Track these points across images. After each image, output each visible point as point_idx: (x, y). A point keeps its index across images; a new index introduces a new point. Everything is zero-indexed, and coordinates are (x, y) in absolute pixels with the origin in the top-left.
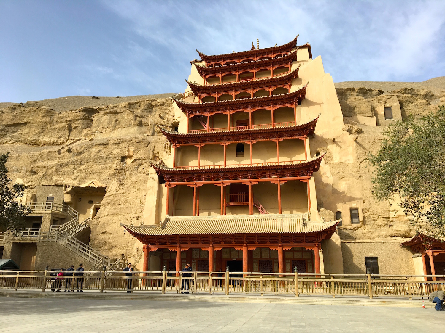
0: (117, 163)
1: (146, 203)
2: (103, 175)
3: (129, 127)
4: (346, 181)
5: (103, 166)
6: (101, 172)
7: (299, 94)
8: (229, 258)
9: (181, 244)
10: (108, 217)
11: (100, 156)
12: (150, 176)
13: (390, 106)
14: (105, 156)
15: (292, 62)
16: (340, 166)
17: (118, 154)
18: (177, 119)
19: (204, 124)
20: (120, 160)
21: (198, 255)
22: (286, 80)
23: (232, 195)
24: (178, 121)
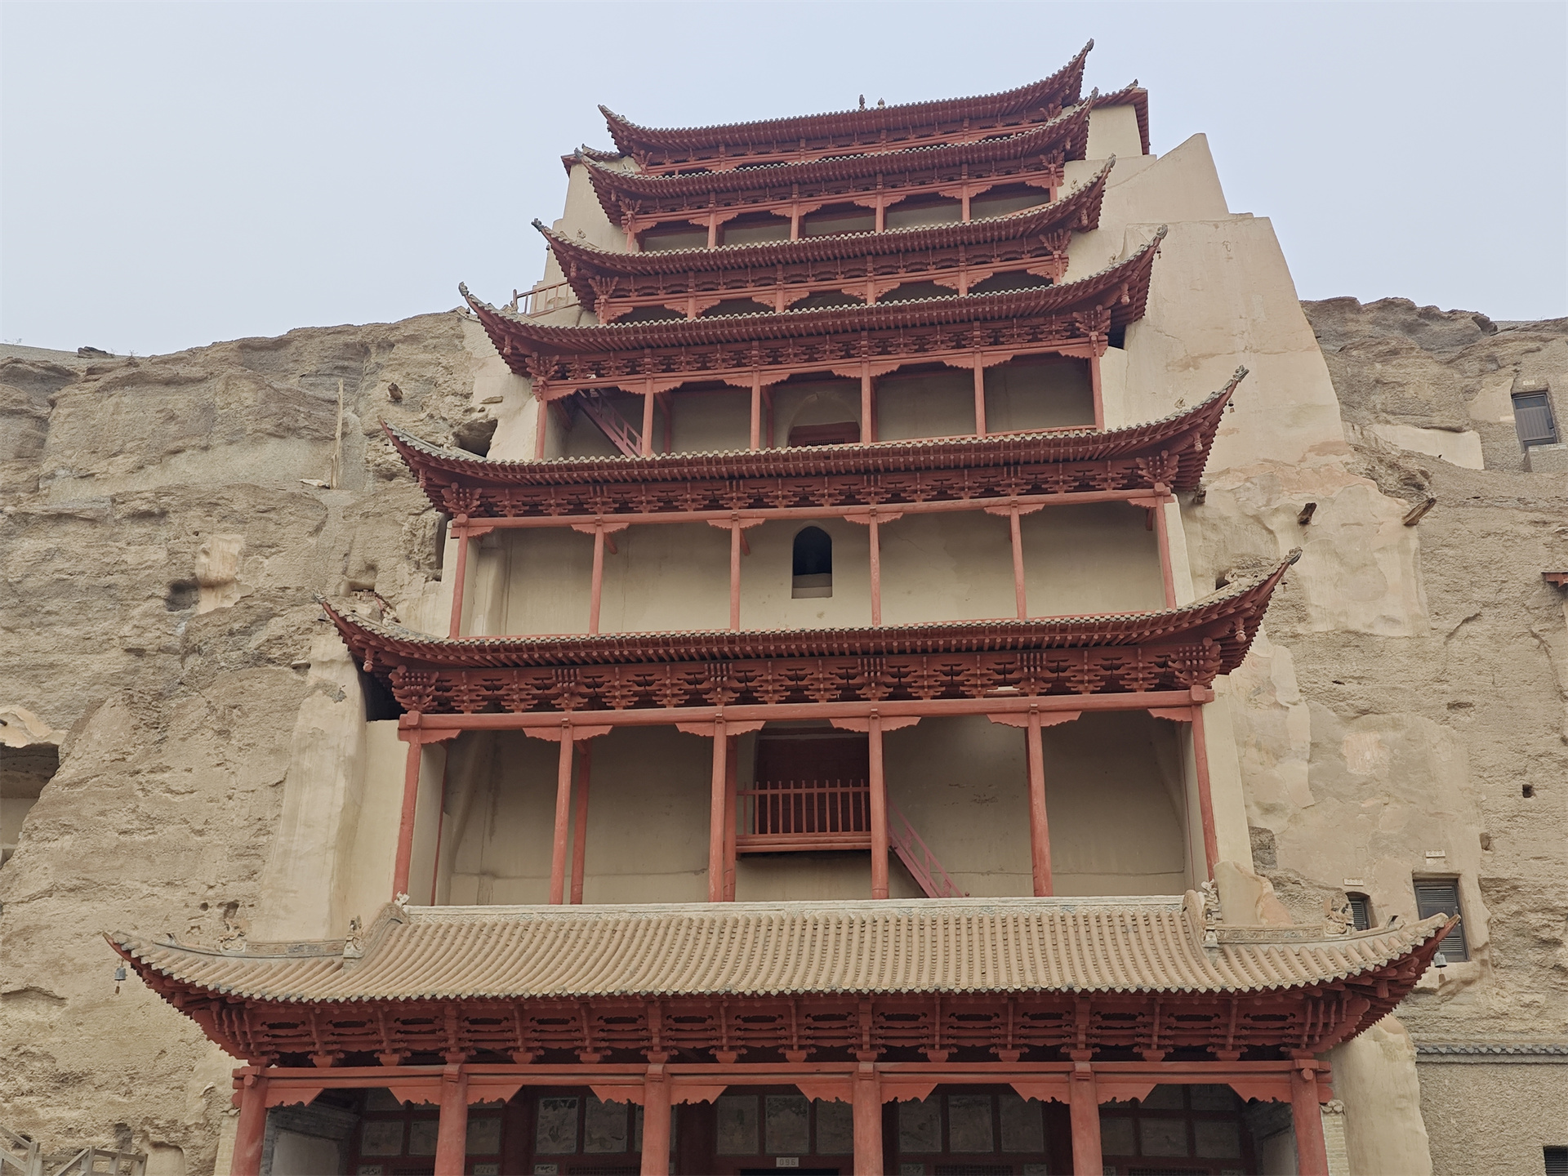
0: (145, 615)
1: (281, 827)
2: (61, 679)
3: (231, 443)
4: (1378, 728)
5: (67, 631)
6: (52, 666)
7: (1117, 287)
8: (755, 1151)
9: (472, 1060)
10: (53, 903)
11: (57, 576)
12: (314, 675)
13: (1542, 387)
14: (81, 581)
15: (1062, 166)
16: (1345, 652)
17: (150, 567)
18: (482, 410)
19: (625, 436)
20: (161, 603)
21: (571, 1133)
22: (1042, 237)
23: (769, 792)
24: (491, 416)
